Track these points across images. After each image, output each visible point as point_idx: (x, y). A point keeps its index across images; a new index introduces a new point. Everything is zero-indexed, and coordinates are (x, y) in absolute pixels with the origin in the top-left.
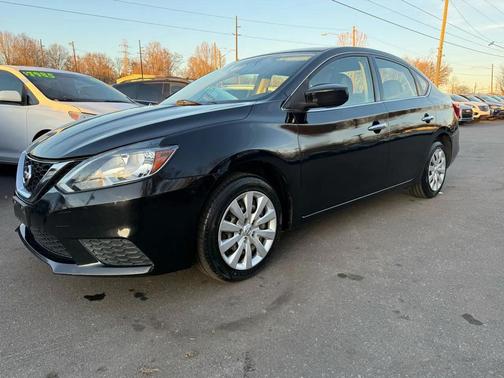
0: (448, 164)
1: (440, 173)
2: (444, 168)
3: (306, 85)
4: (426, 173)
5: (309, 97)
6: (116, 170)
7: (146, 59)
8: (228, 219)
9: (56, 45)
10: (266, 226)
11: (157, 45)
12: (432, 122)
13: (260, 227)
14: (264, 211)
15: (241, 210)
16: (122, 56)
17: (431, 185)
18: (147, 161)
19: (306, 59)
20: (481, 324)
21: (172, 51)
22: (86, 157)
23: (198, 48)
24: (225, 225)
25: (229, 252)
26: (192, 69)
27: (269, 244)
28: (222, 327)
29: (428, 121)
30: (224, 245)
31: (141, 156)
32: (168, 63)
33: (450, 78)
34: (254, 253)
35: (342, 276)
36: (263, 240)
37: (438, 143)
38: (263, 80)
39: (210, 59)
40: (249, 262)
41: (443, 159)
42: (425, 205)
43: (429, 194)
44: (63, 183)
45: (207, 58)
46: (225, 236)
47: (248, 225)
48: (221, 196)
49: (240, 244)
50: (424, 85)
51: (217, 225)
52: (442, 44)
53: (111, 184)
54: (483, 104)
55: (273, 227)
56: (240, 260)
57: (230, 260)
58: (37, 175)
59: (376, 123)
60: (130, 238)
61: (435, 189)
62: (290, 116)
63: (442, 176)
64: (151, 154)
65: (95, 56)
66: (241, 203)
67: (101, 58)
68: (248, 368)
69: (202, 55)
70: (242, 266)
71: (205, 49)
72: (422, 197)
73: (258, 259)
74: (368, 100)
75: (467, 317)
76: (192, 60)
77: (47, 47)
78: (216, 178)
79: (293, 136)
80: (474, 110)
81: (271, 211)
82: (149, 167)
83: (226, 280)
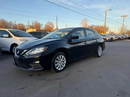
0: (102, 50)
1: (101, 52)
2: (102, 51)
3: (71, 35)
4: (97, 52)
5: (72, 38)
6: (36, 51)
7: (34, 25)
8: (57, 60)
9: (11, 21)
10: (64, 62)
11: (37, 22)
12: (98, 42)
13: (63, 62)
14: (63, 59)
15: (59, 58)
16: (28, 24)
17: (99, 55)
18: (42, 49)
19: (71, 30)
20: (102, 78)
21: (40, 23)
22: (31, 49)
23: (47, 22)
24: (56, 61)
25: (57, 66)
26: (46, 28)
27: (64, 65)
28: (56, 79)
29: (97, 41)
30: (56, 65)
31: (41, 49)
32: (39, 26)
33: (109, 30)
34: (62, 67)
35: (78, 71)
36: (63, 64)
37: (100, 46)
38: (63, 33)
39: (50, 25)
40: (61, 69)
41: (101, 49)
42: (98, 59)
43: (99, 57)
44: (26, 54)
45: (49, 25)
46: (56, 63)
47: (60, 61)
48: (55, 56)
49: (59, 65)
50: (96, 34)
51: (55, 61)
52: (105, 23)
53: (36, 53)
54: (115, 36)
55: (65, 62)
56: (59, 68)
57: (57, 68)
58: (20, 52)
59: (85, 42)
60: (39, 63)
61: (100, 55)
62: (68, 41)
63: (101, 53)
64: (43, 48)
65: (21, 24)
66: (59, 57)
67: (22, 25)
68: (60, 84)
69: (48, 24)
70: (59, 69)
71: (49, 23)
72: (97, 57)
73: (62, 68)
74: (84, 38)
75: (100, 77)
76: (46, 25)
77: (8, 22)
78: (54, 53)
79: (69, 45)
80: (113, 38)
81: (65, 59)
82: (43, 50)
83: (56, 72)
